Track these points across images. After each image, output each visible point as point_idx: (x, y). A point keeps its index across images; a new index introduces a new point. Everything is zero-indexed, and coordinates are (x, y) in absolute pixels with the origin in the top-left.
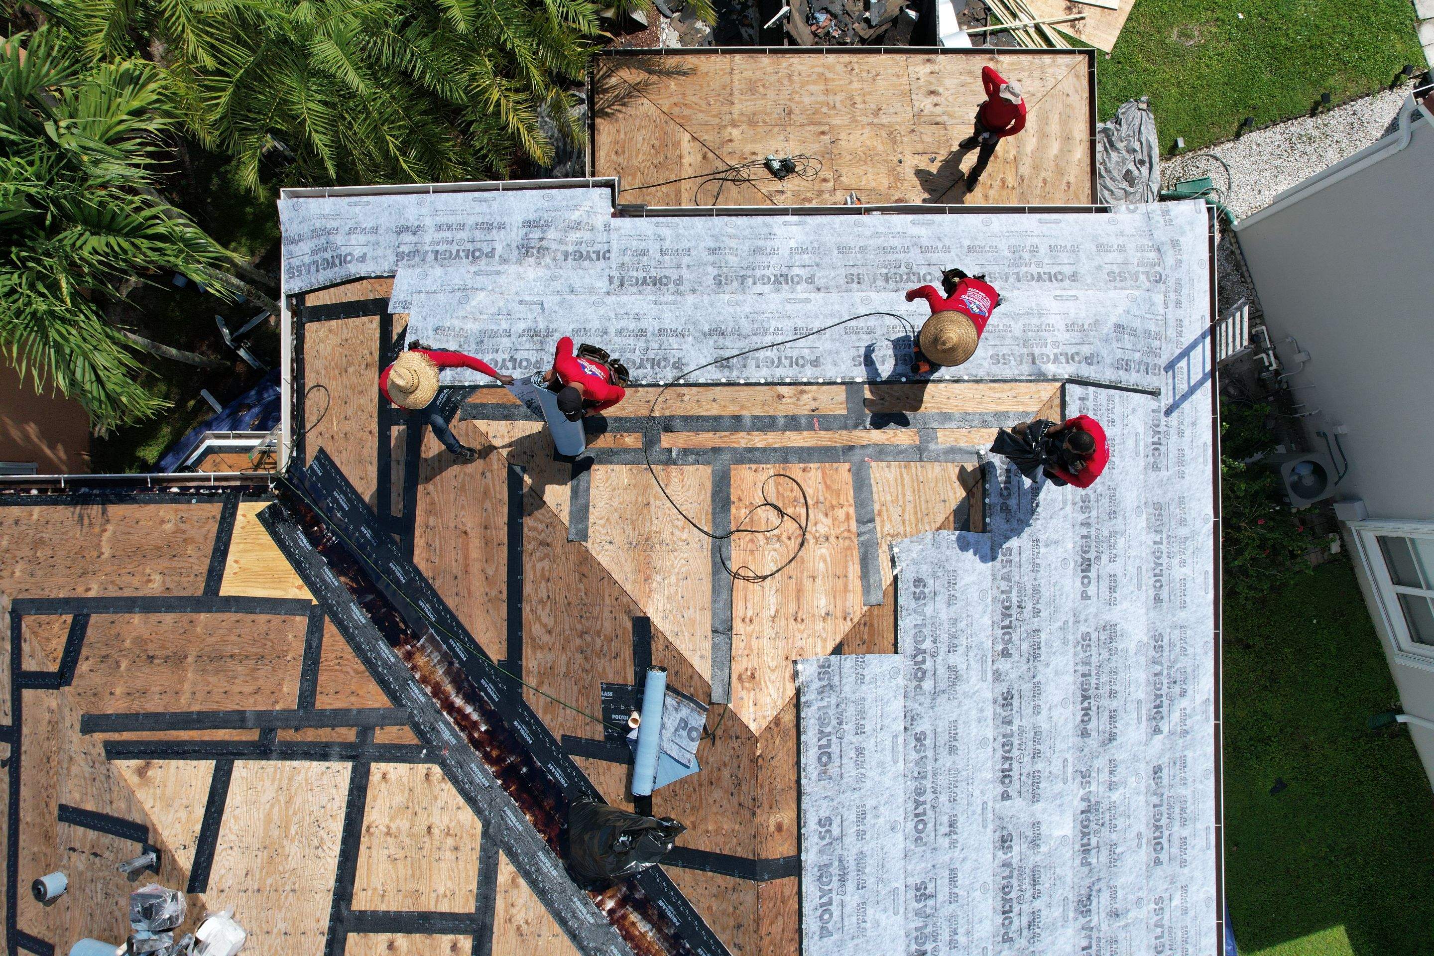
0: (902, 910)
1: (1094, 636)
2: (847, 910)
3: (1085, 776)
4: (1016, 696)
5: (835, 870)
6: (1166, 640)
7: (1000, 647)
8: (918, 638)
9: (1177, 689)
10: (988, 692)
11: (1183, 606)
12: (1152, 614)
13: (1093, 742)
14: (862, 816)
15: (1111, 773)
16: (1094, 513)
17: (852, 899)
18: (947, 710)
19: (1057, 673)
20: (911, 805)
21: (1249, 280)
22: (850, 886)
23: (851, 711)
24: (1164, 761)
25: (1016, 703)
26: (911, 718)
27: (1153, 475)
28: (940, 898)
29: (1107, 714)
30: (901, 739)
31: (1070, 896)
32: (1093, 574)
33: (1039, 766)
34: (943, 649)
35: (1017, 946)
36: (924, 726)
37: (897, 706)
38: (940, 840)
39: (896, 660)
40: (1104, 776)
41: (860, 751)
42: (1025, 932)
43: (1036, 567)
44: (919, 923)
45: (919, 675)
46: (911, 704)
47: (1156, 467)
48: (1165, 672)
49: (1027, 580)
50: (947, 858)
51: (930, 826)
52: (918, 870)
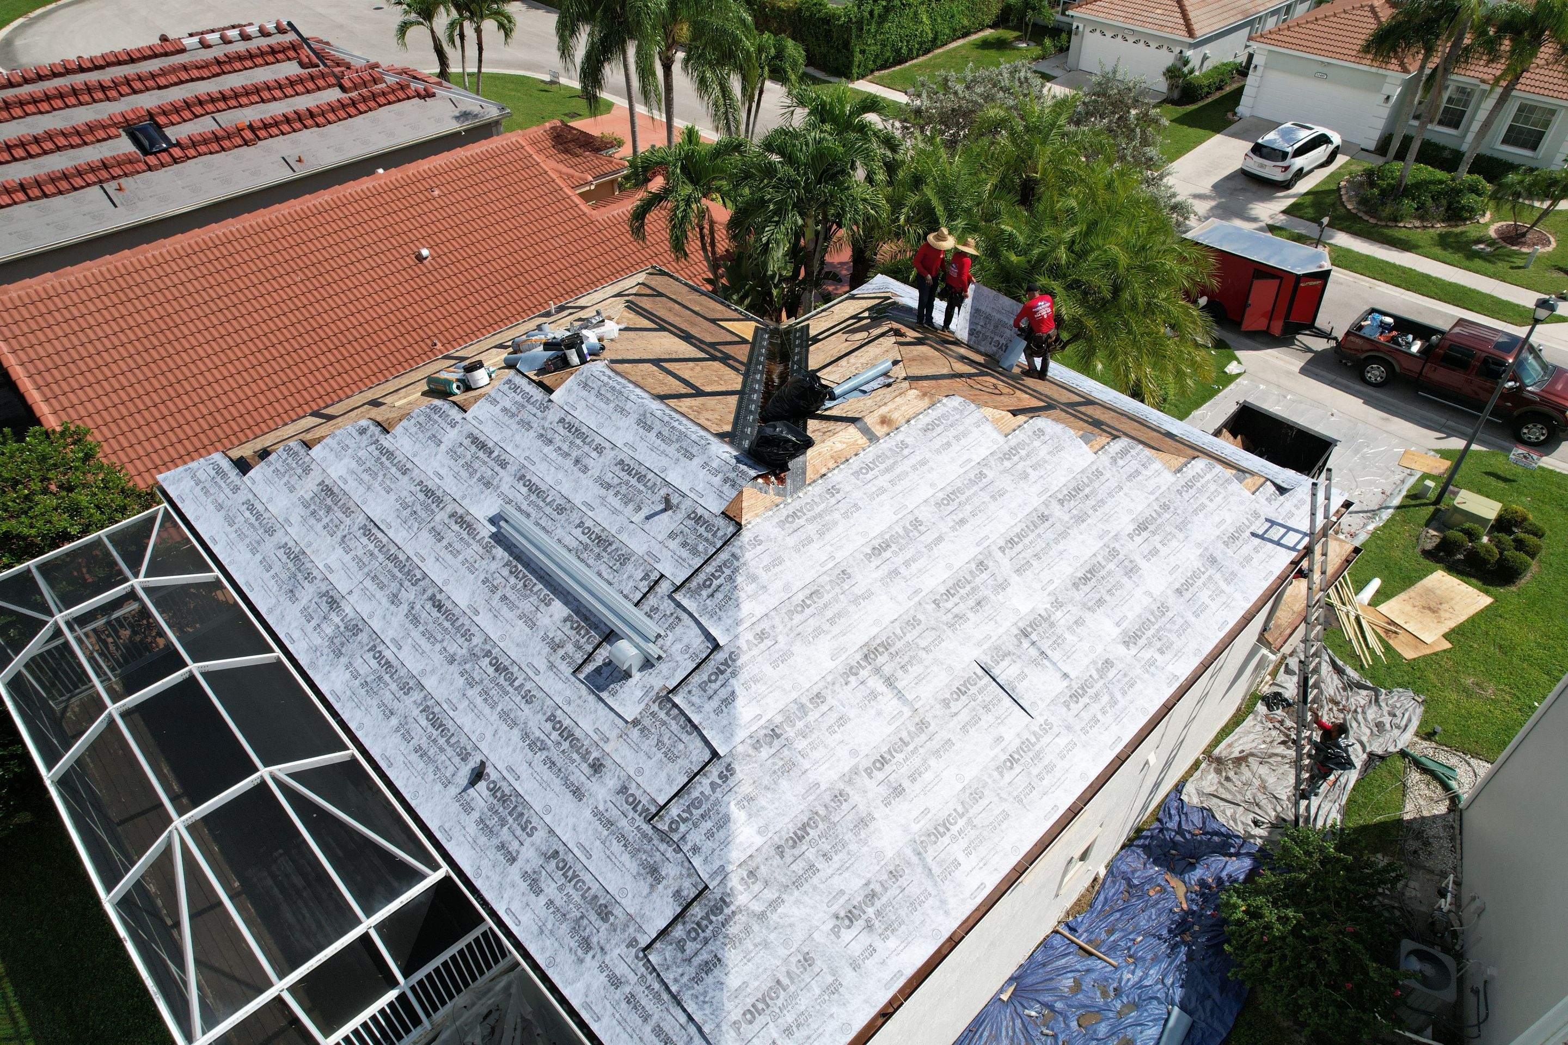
0: (900, 516)
1: (1121, 557)
2: (875, 482)
3: (1058, 604)
4: (1050, 522)
5: (889, 462)
6: (1170, 614)
7: (1060, 497)
8: (1021, 445)
9: (1159, 644)
10: (1036, 502)
11: (1197, 616)
12: (1169, 592)
13: (1078, 596)
14: (923, 462)
15: (1076, 622)
16: (1167, 516)
17: (883, 481)
18: (1005, 482)
19: (1083, 542)
20: (949, 489)
21: (1458, 851)
22: (888, 477)
23: (961, 428)
24: (1119, 665)
25: (1047, 524)
26: (984, 463)
27: (1220, 545)
28: (923, 538)
29: (1098, 596)
30: (973, 464)
31: (993, 639)
32: (1145, 534)
33: (1035, 563)
34: (1028, 463)
35: (939, 614)
36: (991, 474)
37: (984, 452)
38: (949, 518)
39: (1001, 440)
40: (1072, 619)
41: (948, 444)
42: (950, 616)
43: (1110, 495)
44: (901, 532)
45: (1007, 456)
46: (990, 458)
47: (1226, 544)
48: (1156, 627)
49: (1102, 494)
50: (944, 530)
51: (950, 508)
52: (925, 514)
